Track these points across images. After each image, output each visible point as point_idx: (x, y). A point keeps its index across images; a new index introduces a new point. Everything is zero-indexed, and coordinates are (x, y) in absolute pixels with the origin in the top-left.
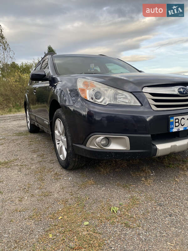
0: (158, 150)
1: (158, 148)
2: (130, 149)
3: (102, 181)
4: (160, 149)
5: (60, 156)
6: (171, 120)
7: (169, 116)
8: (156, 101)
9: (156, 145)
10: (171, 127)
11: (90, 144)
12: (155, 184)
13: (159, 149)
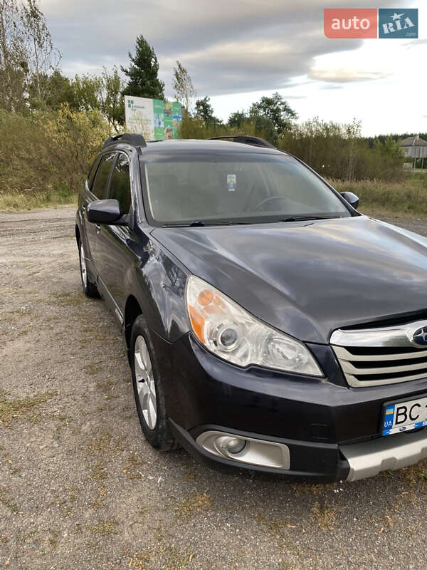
0: (350, 473)
1: (352, 466)
2: (289, 468)
3: (226, 497)
4: (355, 469)
5: (143, 411)
6: (389, 412)
7: (385, 404)
8: (358, 365)
9: (349, 460)
10: (386, 424)
11: (205, 442)
12: (339, 527)
13: (353, 469)
